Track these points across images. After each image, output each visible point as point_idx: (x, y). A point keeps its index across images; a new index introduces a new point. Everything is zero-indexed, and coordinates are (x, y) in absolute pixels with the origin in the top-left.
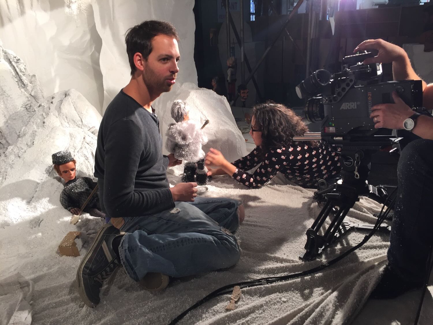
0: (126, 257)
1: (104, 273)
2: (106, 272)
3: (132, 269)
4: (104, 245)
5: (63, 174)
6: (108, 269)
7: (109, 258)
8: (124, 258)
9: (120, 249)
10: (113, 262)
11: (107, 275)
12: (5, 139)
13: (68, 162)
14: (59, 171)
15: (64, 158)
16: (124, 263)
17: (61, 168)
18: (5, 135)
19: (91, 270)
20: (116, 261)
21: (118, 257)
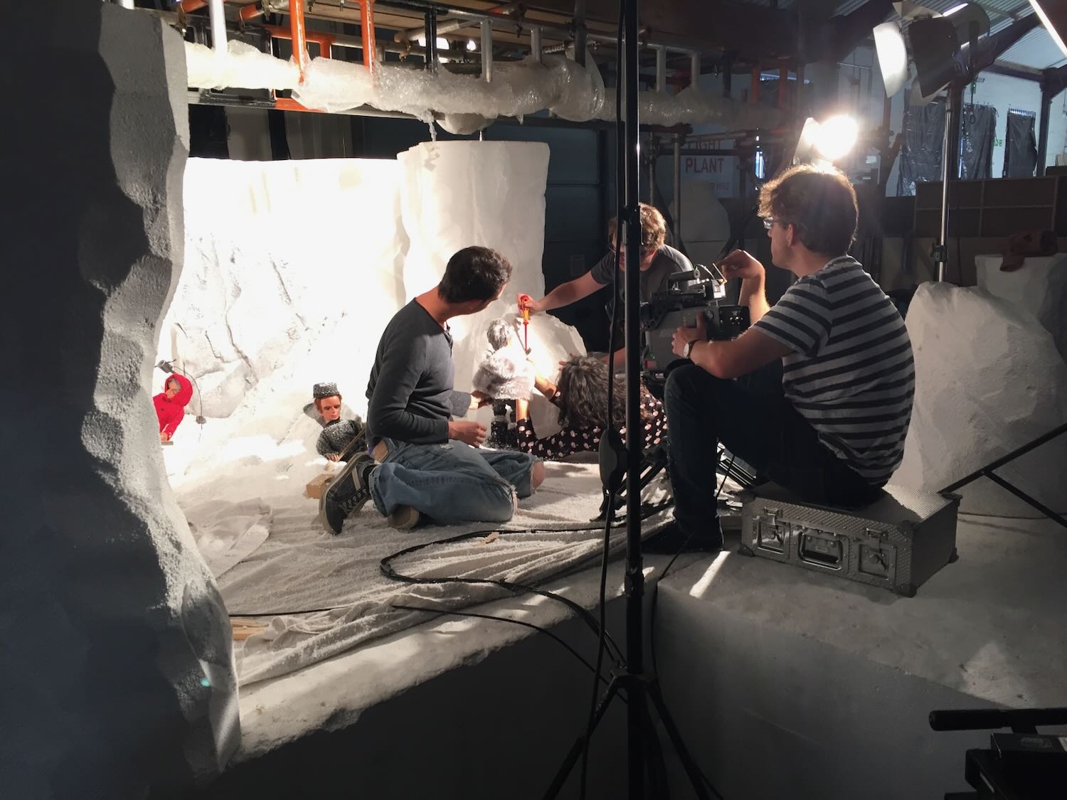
0: (375, 486)
1: (350, 502)
2: (353, 501)
3: (381, 500)
4: (354, 471)
5: (325, 411)
6: (355, 498)
7: (358, 486)
8: (373, 485)
9: (370, 477)
10: (360, 491)
11: (353, 505)
12: (255, 376)
13: (331, 395)
14: (319, 408)
15: (328, 389)
16: (372, 492)
17: (324, 403)
18: (255, 371)
19: (336, 494)
20: (364, 491)
21: (367, 487)
